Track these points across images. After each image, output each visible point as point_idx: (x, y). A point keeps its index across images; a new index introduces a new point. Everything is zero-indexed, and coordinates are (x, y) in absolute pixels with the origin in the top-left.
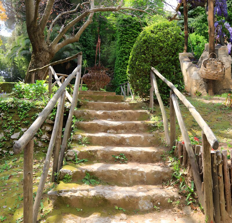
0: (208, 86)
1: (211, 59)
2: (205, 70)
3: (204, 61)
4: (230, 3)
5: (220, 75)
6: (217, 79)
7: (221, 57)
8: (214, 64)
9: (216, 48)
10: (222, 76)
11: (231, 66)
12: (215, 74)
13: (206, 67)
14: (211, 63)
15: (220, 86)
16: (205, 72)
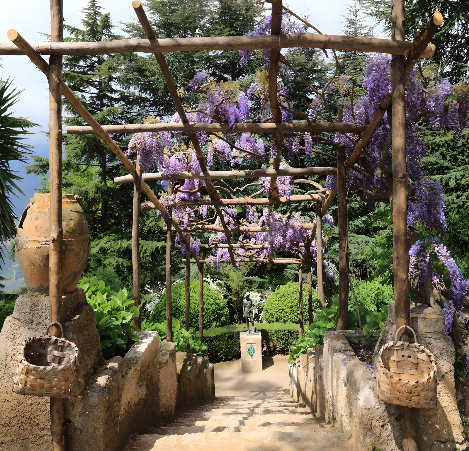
0: (401, 429)
1: (400, 343)
2: (386, 375)
3: (384, 351)
4: (463, 198)
5: (425, 393)
6: (419, 407)
7: (428, 340)
8: (409, 359)
9: (412, 315)
10: (430, 394)
11: (453, 368)
12: (413, 390)
13: (389, 370)
14: (403, 356)
15: (430, 431)
16: (387, 381)
